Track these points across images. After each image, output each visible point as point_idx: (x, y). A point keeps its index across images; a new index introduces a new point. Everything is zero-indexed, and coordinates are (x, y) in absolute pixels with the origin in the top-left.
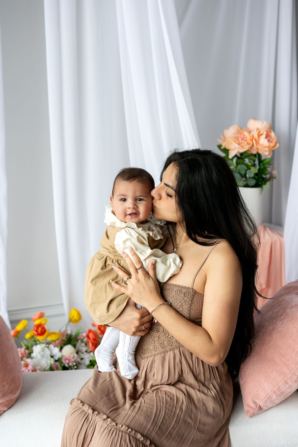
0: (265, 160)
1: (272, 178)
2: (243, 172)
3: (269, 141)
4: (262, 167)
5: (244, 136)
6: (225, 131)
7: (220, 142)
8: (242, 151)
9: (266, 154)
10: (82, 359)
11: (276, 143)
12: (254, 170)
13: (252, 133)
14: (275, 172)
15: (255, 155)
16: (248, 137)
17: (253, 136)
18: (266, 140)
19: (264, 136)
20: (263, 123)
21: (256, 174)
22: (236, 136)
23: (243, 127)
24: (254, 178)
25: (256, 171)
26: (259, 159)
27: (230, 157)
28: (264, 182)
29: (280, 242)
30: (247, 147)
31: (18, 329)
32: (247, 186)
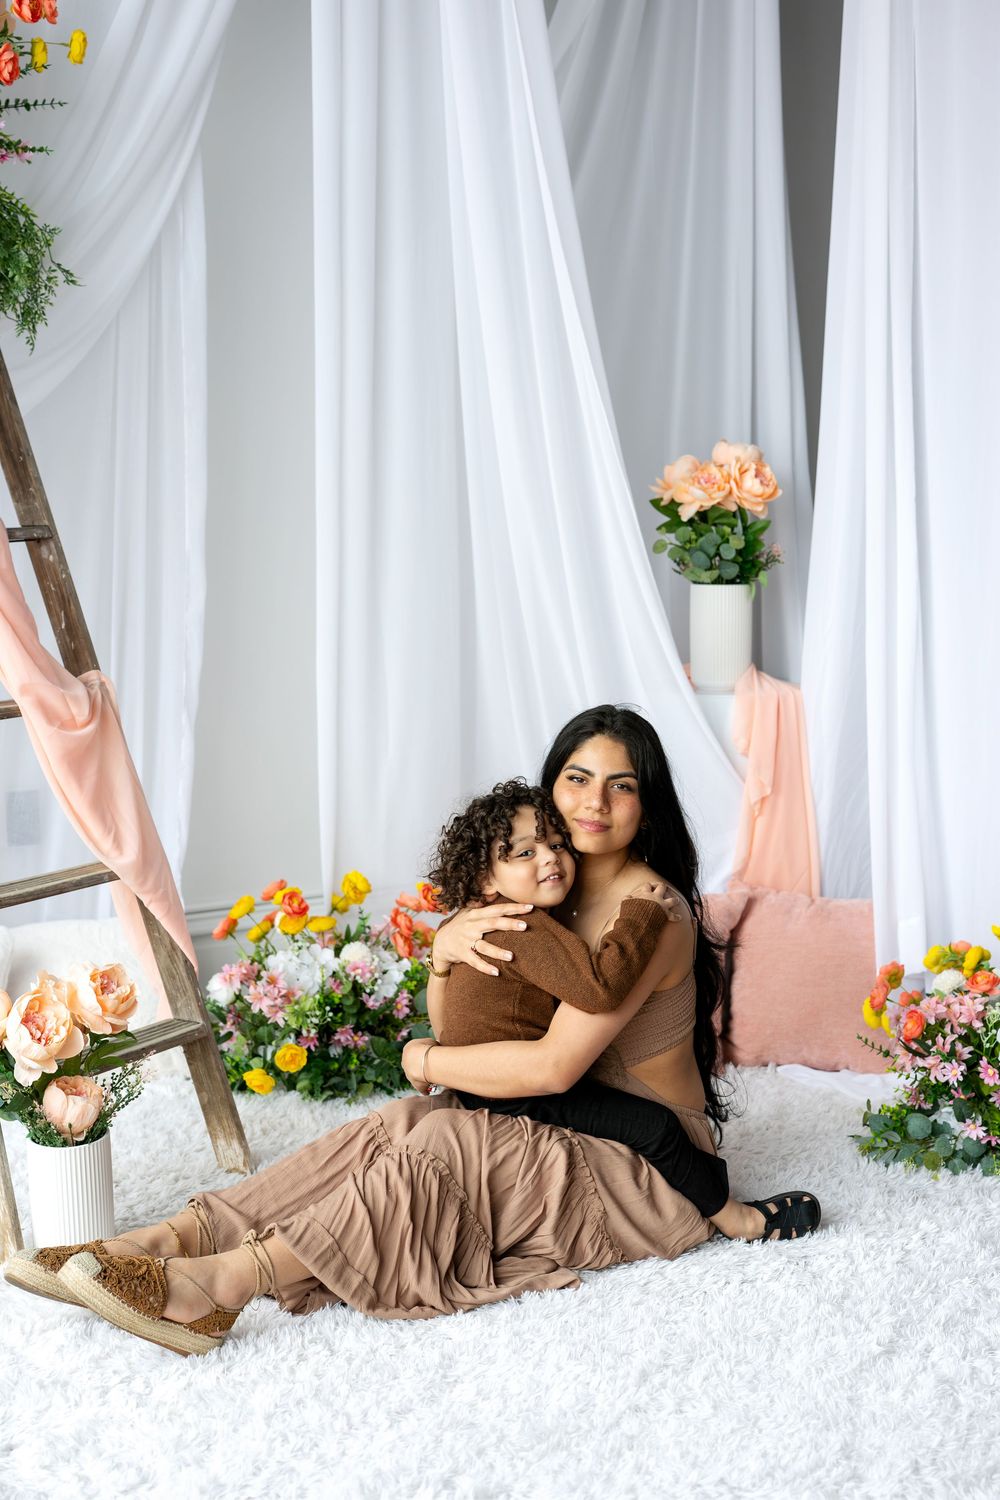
0: (753, 524)
1: (773, 559)
2: (712, 551)
3: (762, 482)
4: (751, 538)
5: (709, 475)
6: (667, 469)
7: (656, 492)
8: (708, 505)
9: (757, 509)
10: (385, 973)
11: (776, 489)
12: (737, 542)
13: (726, 467)
14: (777, 549)
15: (734, 515)
16: (719, 476)
17: (729, 475)
18: (757, 481)
19: (752, 472)
20: (746, 448)
21: (739, 552)
22: (693, 475)
23: (703, 458)
24: (734, 561)
25: (741, 545)
26: (744, 521)
27: (685, 519)
28: (754, 571)
29: (795, 697)
30: (718, 497)
31: (234, 914)
32: (719, 581)
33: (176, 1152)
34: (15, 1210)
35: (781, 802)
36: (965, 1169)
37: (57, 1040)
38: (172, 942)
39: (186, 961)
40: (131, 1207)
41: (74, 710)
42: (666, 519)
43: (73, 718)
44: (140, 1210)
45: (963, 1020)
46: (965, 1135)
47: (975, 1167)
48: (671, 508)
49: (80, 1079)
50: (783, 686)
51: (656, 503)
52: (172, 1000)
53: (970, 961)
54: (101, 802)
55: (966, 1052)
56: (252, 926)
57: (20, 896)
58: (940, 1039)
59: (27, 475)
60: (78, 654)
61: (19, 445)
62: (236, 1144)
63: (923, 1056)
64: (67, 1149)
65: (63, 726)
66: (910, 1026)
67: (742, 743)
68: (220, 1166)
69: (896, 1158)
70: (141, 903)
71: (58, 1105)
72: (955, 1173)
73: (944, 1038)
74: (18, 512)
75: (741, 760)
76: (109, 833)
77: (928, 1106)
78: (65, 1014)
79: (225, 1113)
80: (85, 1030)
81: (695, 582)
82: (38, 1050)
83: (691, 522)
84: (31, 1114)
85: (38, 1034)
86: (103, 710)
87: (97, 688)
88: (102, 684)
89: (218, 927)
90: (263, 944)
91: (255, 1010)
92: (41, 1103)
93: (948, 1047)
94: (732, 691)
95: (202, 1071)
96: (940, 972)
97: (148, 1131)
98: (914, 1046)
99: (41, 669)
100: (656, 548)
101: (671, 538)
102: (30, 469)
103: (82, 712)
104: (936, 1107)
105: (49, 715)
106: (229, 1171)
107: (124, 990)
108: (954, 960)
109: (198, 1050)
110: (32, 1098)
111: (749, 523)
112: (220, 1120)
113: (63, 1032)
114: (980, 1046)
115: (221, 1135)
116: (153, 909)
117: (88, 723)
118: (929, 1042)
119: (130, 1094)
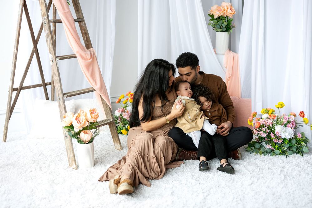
1: (233, 27)
2: (221, 25)
3: (231, 11)
4: (229, 22)
5: (221, 9)
6: (212, 7)
7: (209, 12)
8: (220, 15)
9: (230, 16)
11: (234, 12)
12: (226, 23)
13: (224, 7)
14: (234, 25)
15: (226, 17)
16: (223, 9)
17: (225, 9)
19: (230, 9)
20: (229, 3)
21: (226, 25)
22: (217, 9)
23: (220, 5)
24: (225, 27)
25: (227, 24)
26: (227, 19)
27: (215, 18)
28: (229, 29)
29: (237, 56)
30: (222, 14)
31: (120, 98)
32: (222, 31)
33: (107, 145)
34: (75, 156)
35: (233, 78)
36: (267, 155)
37: (82, 123)
38: (107, 104)
39: (109, 107)
40: (98, 156)
41: (87, 56)
42: (211, 18)
43: (87, 58)
44: (99, 157)
45: (268, 124)
46: (267, 148)
47: (269, 154)
48: (212, 16)
49: (87, 131)
50: (235, 54)
51: (209, 15)
52: (106, 115)
53: (270, 112)
54: (93, 75)
55: (268, 131)
56: (124, 100)
57: (76, 94)
58: (263, 128)
59: (78, 8)
60: (88, 45)
61: (77, 2)
62: (119, 144)
63: (259, 131)
64: (85, 144)
65: (85, 60)
66: (257, 125)
67: (225, 66)
68: (115, 149)
69: (253, 152)
70: (100, 96)
71: (83, 136)
72: (265, 155)
73: (264, 128)
74: (76, 15)
75: (225, 69)
76: (94, 81)
77: (260, 141)
78: (84, 118)
79: (117, 138)
80: (88, 121)
81: (217, 32)
82: (79, 125)
83: (216, 19)
84: (78, 137)
85: (79, 122)
86: (93, 56)
87: (92, 52)
88: (93, 51)
89: (117, 101)
90: (126, 104)
91: (124, 118)
92: (79, 135)
93: (264, 130)
94: (224, 54)
95: (112, 129)
96: (264, 114)
97: (102, 141)
98: (257, 129)
99: (81, 48)
100: (209, 24)
101: (212, 22)
102: (79, 7)
103: (89, 57)
104: (262, 142)
105: (82, 57)
106: (117, 150)
107: (96, 114)
108: (267, 112)
109: (111, 125)
110: (78, 134)
111: (229, 19)
112: (116, 139)
113: (84, 122)
114: (271, 129)
115: (116, 143)
116: (103, 97)
117: (90, 59)
118: (261, 129)
119: (97, 134)
